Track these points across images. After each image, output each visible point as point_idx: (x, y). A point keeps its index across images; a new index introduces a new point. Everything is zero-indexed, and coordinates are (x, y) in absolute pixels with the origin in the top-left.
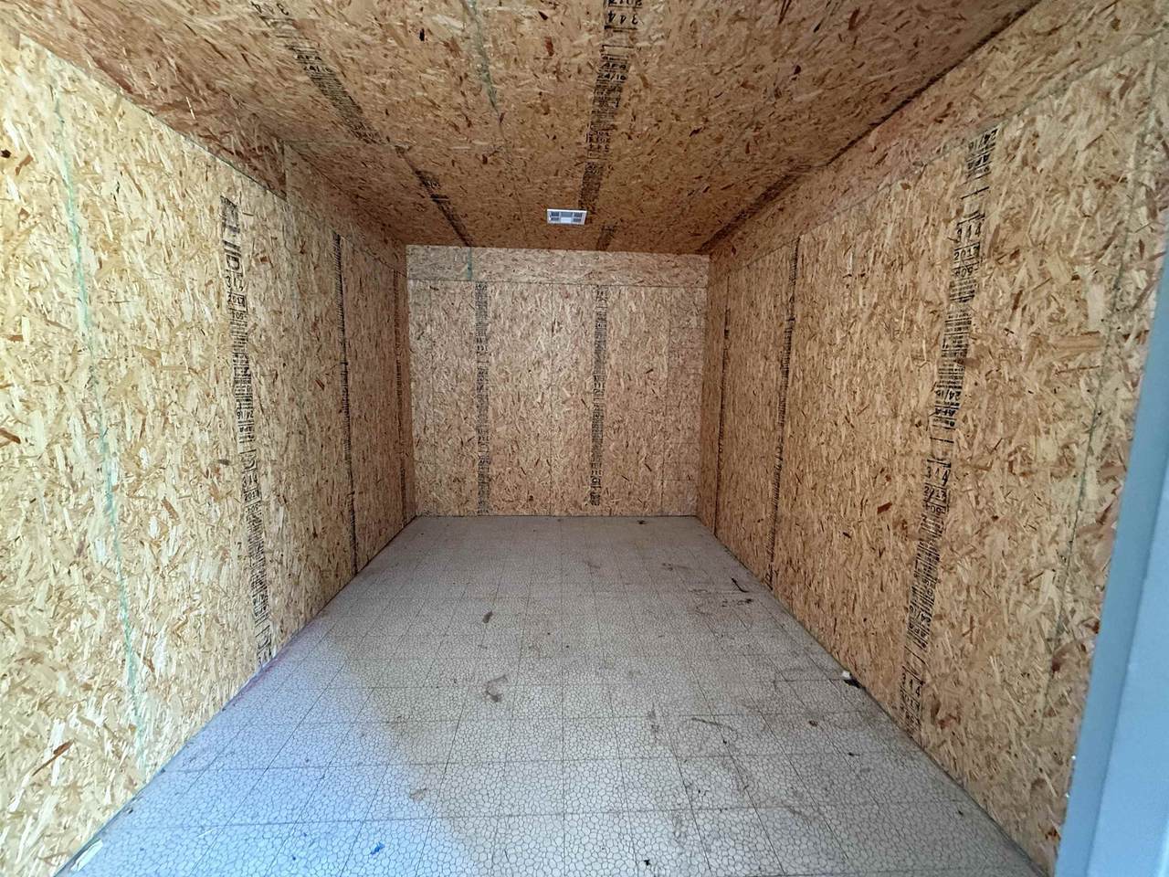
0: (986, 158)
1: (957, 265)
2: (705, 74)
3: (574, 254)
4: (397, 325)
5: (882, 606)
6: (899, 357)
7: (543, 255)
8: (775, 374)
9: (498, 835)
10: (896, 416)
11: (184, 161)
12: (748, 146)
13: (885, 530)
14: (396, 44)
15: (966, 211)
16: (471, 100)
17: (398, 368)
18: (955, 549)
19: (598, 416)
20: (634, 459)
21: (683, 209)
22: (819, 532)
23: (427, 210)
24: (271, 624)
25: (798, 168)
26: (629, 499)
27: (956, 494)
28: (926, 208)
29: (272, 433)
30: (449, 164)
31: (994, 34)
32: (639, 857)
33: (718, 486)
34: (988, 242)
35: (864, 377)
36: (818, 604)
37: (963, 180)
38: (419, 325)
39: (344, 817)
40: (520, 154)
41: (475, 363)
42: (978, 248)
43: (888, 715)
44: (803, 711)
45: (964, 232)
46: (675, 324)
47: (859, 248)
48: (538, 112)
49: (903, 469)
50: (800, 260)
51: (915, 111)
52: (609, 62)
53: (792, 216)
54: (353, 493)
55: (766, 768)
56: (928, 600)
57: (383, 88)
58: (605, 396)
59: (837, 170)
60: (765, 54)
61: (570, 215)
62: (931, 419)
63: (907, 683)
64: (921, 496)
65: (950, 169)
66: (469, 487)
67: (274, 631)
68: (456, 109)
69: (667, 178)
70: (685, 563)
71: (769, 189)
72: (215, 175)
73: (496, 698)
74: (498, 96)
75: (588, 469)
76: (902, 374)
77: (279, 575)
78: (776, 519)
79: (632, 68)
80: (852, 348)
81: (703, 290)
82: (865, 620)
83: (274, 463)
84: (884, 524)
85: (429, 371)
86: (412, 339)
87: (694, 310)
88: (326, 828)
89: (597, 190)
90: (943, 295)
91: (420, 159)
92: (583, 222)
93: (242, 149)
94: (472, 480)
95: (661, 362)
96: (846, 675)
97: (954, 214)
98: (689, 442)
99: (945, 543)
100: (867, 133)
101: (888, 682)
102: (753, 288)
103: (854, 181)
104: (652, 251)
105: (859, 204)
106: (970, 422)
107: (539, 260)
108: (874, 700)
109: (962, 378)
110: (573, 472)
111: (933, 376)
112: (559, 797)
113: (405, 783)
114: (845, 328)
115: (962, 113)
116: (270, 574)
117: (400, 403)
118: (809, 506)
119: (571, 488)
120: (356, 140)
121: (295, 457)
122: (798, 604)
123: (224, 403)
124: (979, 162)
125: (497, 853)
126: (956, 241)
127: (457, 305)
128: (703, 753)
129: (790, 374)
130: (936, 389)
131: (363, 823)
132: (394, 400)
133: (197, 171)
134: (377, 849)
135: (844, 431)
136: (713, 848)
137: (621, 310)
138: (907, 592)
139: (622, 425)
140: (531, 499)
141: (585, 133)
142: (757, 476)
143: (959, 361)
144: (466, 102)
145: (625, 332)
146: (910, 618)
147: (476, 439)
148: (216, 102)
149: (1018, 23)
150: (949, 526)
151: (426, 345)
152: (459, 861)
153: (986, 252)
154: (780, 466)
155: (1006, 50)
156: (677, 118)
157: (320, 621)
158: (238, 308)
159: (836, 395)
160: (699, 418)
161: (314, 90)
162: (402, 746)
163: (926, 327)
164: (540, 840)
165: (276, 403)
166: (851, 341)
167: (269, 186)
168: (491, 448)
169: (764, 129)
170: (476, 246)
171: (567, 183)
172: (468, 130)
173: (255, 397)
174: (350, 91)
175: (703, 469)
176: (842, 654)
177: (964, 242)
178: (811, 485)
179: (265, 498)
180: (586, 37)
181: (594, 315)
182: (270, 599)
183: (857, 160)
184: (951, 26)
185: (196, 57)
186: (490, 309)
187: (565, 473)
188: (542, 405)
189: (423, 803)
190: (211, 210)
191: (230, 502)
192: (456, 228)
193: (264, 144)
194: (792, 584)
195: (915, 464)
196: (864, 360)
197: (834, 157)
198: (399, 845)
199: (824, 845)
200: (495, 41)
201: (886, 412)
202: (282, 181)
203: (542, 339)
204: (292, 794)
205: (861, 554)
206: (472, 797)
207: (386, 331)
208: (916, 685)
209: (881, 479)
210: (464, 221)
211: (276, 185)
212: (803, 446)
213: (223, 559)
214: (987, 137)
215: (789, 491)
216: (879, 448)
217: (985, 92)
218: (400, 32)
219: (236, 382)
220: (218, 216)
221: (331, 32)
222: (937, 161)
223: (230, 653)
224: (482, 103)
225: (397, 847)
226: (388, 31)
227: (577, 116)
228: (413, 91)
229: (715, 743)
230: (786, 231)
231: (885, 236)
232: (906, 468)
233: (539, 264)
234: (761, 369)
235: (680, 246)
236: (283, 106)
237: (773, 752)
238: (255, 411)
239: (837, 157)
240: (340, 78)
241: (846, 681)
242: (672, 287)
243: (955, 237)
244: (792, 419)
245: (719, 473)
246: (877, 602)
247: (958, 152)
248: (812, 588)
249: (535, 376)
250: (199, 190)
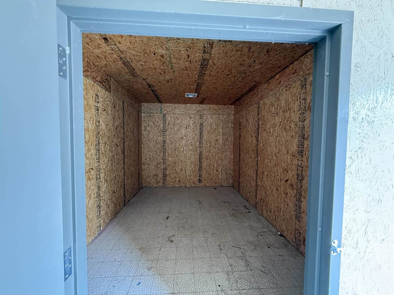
0: (305, 85)
1: (301, 112)
2: (230, 62)
3: (193, 105)
4: (138, 127)
5: (288, 210)
6: (288, 137)
7: (184, 106)
8: (255, 141)
9: (175, 279)
10: (288, 154)
11: (87, 85)
12: (243, 78)
13: (287, 187)
14: (147, 55)
15: (301, 98)
16: (166, 67)
17: (139, 140)
18: (306, 191)
19: (201, 154)
20: (212, 168)
21: (226, 93)
22: (269, 189)
23: (149, 93)
24: (101, 219)
25: (258, 83)
26: (211, 181)
27: (305, 176)
28: (292, 96)
29: (104, 160)
30: (158, 82)
31: (305, 54)
32: (217, 285)
33: (239, 176)
34: (307, 107)
35: (279, 143)
36: (270, 212)
37: (300, 90)
38: (145, 127)
39: (128, 275)
40: (178, 80)
41: (162, 138)
42: (305, 108)
43: (291, 244)
44: (266, 244)
45: (302, 103)
46: (224, 126)
47: (276, 106)
48: (184, 70)
49: (291, 169)
50: (260, 108)
51: (287, 70)
52: (204, 60)
53: (257, 96)
54: (125, 179)
55: (254, 260)
56: (300, 208)
57: (142, 65)
58: (203, 148)
59: (269, 84)
60: (246, 58)
61: (192, 95)
62: (297, 154)
63: (296, 234)
64: (296, 177)
65: (297, 87)
66: (159, 178)
67: (102, 222)
68: (161, 70)
69: (221, 86)
70: (229, 201)
71: (250, 88)
72: (94, 88)
73: (172, 241)
74: (173, 67)
75: (198, 172)
76: (289, 142)
77: (104, 204)
78: (257, 186)
79: (210, 61)
80: (275, 134)
81: (232, 116)
82: (284, 215)
83: (104, 169)
84: (287, 186)
85: (148, 141)
86: (143, 131)
87: (230, 122)
88: (123, 278)
89: (200, 89)
90: (298, 120)
91: (149, 81)
92: (196, 97)
93: (101, 81)
94: (161, 175)
95: (220, 137)
96: (279, 233)
97: (299, 99)
98: (229, 163)
99: (303, 190)
100: (276, 75)
101: (291, 234)
102: (247, 116)
103: (273, 87)
104: (216, 104)
105: (275, 94)
106: (307, 155)
107: (182, 107)
108: (288, 240)
109: (304, 143)
110: (193, 173)
111: (297, 142)
112: (193, 269)
113: (146, 265)
114: (273, 128)
115: (299, 73)
116: (102, 204)
117: (139, 151)
118: (266, 181)
119: (192, 178)
120: (132, 77)
121: (110, 167)
122: (264, 212)
123: (93, 151)
124: (304, 85)
125: (175, 284)
126: (300, 106)
127: (157, 120)
128: (235, 256)
129: (259, 142)
130: (298, 146)
131: (134, 277)
132: (137, 150)
133: (90, 87)
134: (139, 284)
135: (275, 158)
136: (239, 282)
137: (207, 122)
138: (294, 205)
139: (208, 157)
140: (180, 181)
141: (197, 75)
142: (251, 172)
143: (303, 138)
144: (164, 68)
145: (209, 129)
146: (296, 213)
147: (162, 162)
148: (95, 69)
149: (310, 52)
150: (304, 185)
151: (147, 133)
152: (164, 286)
153: (307, 109)
154: (257, 169)
155: (308, 58)
156: (223, 72)
157: (115, 220)
158: (98, 124)
159: (272, 148)
160: (232, 155)
161: (123, 65)
162: (144, 256)
163: (294, 128)
164: (187, 280)
165: (106, 151)
166: (275, 132)
167: (107, 90)
168: (167, 165)
169: (247, 74)
170: (163, 103)
171: (192, 87)
172: (164, 74)
173: (100, 150)
174: (132, 65)
175: (234, 171)
176: (278, 227)
177: (302, 106)
178: (266, 175)
179: (101, 180)
180: (198, 54)
181: (199, 123)
182: (101, 212)
183: (274, 82)
184: (293, 52)
185: (92, 58)
186: (167, 122)
187: (191, 173)
188: (183, 151)
189: (151, 271)
190: (93, 97)
191: (93, 181)
192: (157, 98)
193: (106, 78)
194: (263, 206)
195: (294, 167)
196: (279, 138)
197: (268, 81)
198: (145, 282)
199: (271, 280)
200: (174, 55)
201: (286, 152)
202: (110, 88)
203: (183, 131)
204: (111, 269)
205: (281, 195)
206: (166, 269)
207: (135, 129)
208: (299, 234)
209: (285, 172)
210: (160, 96)
211: (108, 89)
212: (263, 163)
213: (90, 198)
214: (305, 79)
215: (260, 177)
216: (284, 163)
217: (304, 68)
218: (149, 53)
219: (96, 145)
220: (94, 99)
221: (130, 53)
222: (294, 84)
223: (90, 228)
224: (169, 68)
225: (144, 283)
226: (146, 53)
227: (195, 71)
228: (150, 65)
229: (239, 253)
230: (256, 99)
231: (282, 103)
232: (292, 169)
233: (182, 108)
234: (251, 140)
235: (225, 103)
236: (113, 69)
237: (257, 256)
238: (100, 154)
239: (269, 80)
240: (131, 63)
241: (279, 235)
242: (223, 115)
243: (299, 104)
244: (260, 155)
245: (239, 172)
246: (286, 209)
247: (299, 82)
248: (268, 207)
249: (181, 142)
250: (90, 92)
